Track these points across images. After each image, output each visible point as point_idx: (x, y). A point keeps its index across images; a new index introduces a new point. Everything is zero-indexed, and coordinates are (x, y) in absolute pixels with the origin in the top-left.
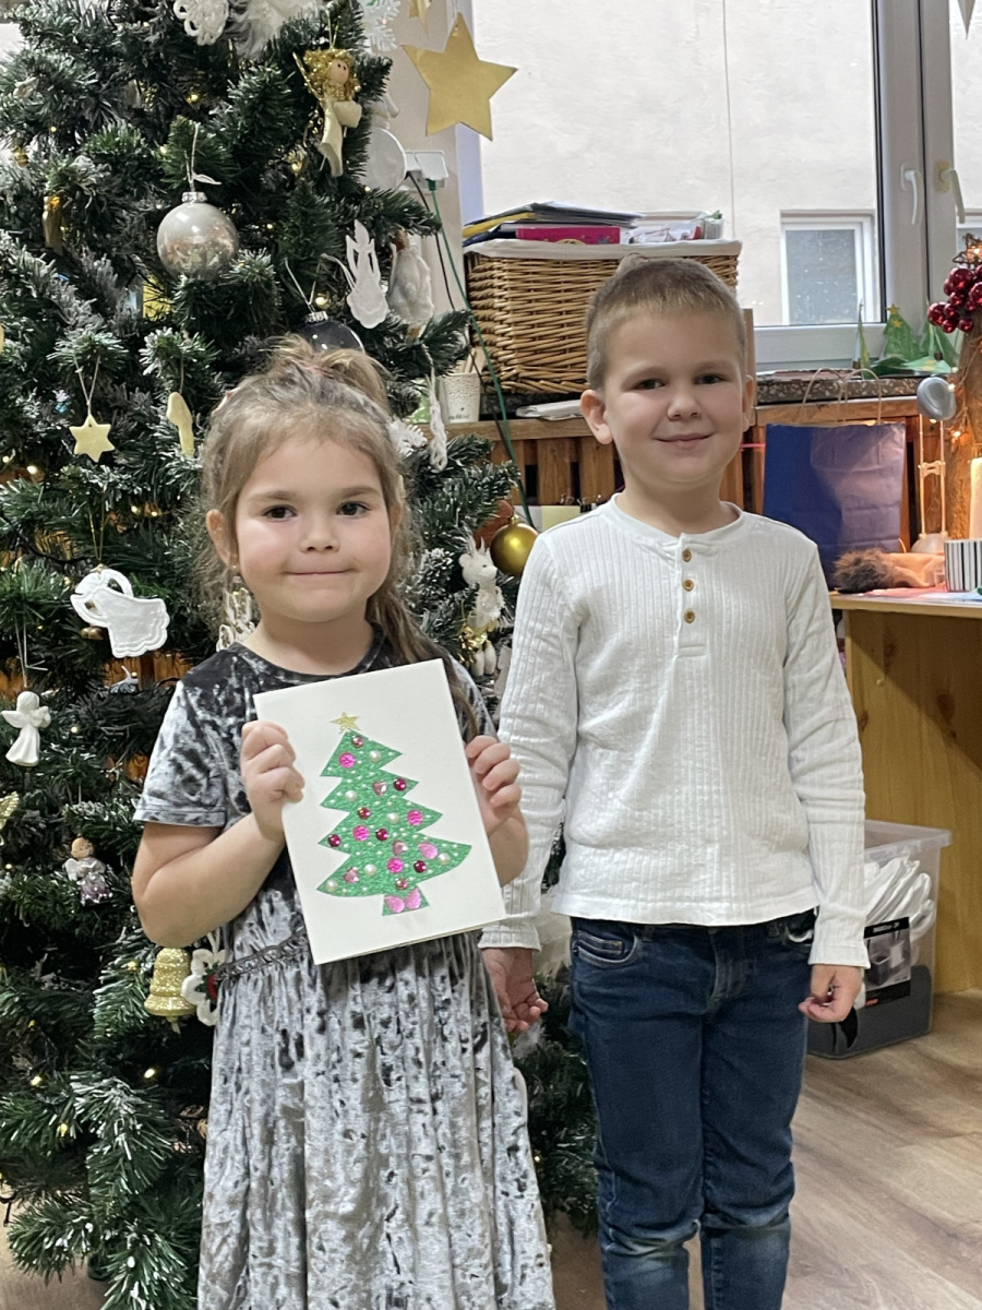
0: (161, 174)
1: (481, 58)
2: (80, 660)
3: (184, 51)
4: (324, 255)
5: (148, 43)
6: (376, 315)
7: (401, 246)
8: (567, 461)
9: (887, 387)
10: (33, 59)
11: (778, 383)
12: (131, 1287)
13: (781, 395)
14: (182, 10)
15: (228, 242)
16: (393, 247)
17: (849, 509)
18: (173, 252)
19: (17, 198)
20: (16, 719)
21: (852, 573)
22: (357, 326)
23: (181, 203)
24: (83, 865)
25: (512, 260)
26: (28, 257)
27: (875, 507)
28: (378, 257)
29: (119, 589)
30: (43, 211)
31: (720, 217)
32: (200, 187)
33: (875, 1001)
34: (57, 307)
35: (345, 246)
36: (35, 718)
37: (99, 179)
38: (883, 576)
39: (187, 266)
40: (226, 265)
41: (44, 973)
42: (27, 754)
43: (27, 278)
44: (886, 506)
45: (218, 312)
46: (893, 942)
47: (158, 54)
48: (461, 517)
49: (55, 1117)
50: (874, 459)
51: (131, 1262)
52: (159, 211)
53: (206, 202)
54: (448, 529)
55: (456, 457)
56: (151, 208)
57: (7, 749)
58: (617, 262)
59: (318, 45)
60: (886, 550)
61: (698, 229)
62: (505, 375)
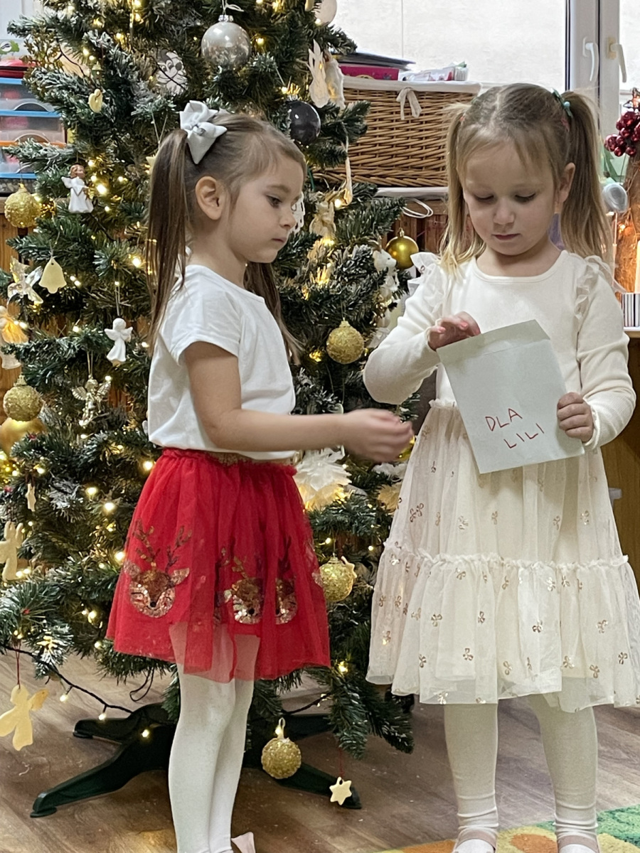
4: (298, 60)
6: (322, 101)
7: (327, 60)
15: (245, 48)
16: (324, 60)
18: (212, 52)
20: (113, 334)
22: (315, 105)
23: (218, 22)
26: (118, 51)
31: (465, 66)
32: (229, 12)
34: (130, 84)
35: (308, 55)
36: (124, 335)
39: (222, 61)
40: (244, 61)
42: (119, 356)
43: (117, 64)
48: (376, 228)
53: (234, 22)
54: (368, 235)
57: (107, 353)
58: (397, 94)
61: (450, 73)
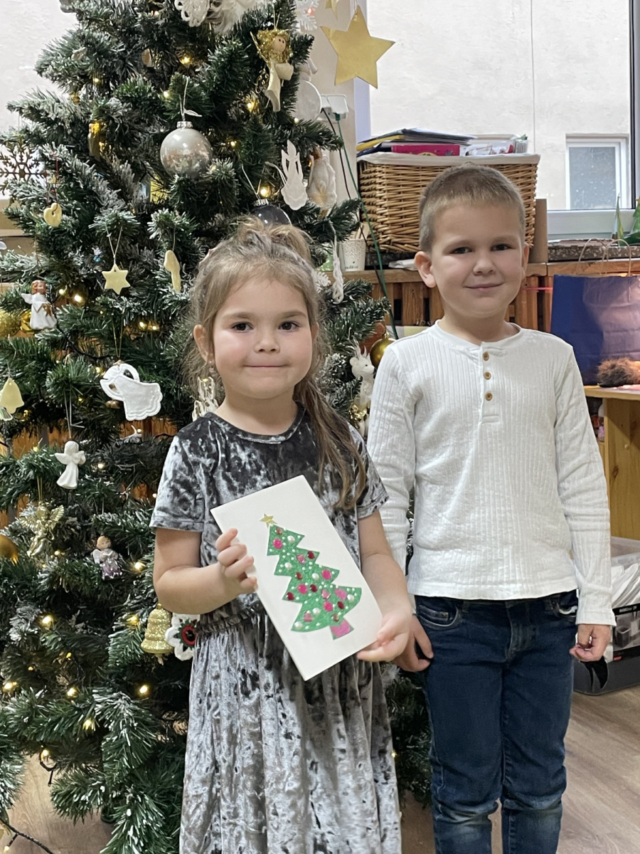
0: (164, 110)
1: (371, 35)
2: (105, 422)
3: (181, 30)
4: (267, 163)
5: (158, 25)
6: (299, 202)
7: (316, 157)
8: (422, 297)
9: (635, 251)
10: (84, 36)
11: (562, 248)
12: (128, 829)
13: (564, 255)
14: (180, 4)
15: (205, 154)
16: (312, 157)
17: (608, 332)
18: (171, 160)
19: (72, 125)
20: (64, 458)
21: (609, 374)
22: (287, 209)
23: (172, 127)
24: (104, 554)
25: (388, 166)
26: (78, 162)
27: (626, 331)
28: (302, 164)
29: (131, 377)
30: (88, 133)
31: (526, 138)
32: (188, 118)
33: (620, 658)
34: (96, 195)
35: (281, 157)
36: (76, 458)
37: (124, 113)
38: (630, 376)
39: (179, 169)
40: (204, 169)
41: (78, 622)
42: (70, 481)
43: (77, 175)
44: (633, 330)
45: (198, 199)
46: (632, 619)
47: (163, 33)
48: (352, 333)
49: (82, 716)
50: (626, 299)
51: (129, 813)
52: (162, 133)
53: (195, 127)
54: (343, 341)
55: (349, 294)
56: (157, 131)
57: (57, 478)
59: (266, 27)
60: (633, 359)
61: (511, 146)
62: (382, 240)
